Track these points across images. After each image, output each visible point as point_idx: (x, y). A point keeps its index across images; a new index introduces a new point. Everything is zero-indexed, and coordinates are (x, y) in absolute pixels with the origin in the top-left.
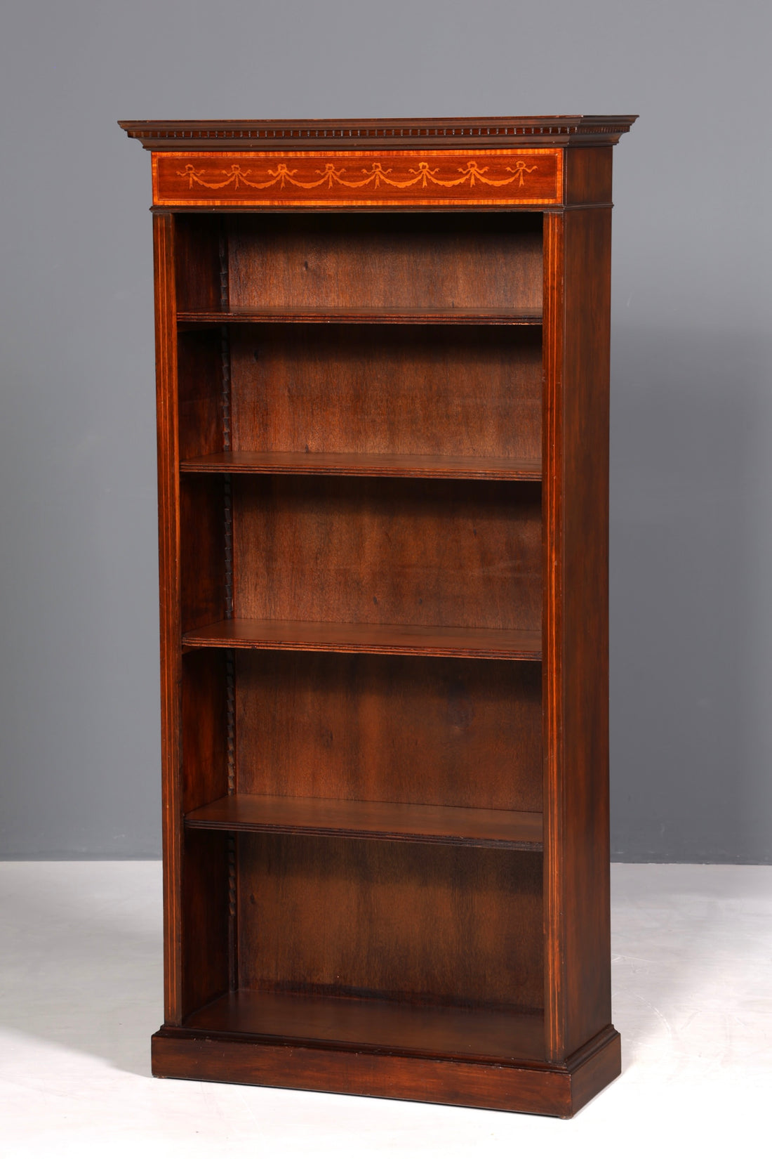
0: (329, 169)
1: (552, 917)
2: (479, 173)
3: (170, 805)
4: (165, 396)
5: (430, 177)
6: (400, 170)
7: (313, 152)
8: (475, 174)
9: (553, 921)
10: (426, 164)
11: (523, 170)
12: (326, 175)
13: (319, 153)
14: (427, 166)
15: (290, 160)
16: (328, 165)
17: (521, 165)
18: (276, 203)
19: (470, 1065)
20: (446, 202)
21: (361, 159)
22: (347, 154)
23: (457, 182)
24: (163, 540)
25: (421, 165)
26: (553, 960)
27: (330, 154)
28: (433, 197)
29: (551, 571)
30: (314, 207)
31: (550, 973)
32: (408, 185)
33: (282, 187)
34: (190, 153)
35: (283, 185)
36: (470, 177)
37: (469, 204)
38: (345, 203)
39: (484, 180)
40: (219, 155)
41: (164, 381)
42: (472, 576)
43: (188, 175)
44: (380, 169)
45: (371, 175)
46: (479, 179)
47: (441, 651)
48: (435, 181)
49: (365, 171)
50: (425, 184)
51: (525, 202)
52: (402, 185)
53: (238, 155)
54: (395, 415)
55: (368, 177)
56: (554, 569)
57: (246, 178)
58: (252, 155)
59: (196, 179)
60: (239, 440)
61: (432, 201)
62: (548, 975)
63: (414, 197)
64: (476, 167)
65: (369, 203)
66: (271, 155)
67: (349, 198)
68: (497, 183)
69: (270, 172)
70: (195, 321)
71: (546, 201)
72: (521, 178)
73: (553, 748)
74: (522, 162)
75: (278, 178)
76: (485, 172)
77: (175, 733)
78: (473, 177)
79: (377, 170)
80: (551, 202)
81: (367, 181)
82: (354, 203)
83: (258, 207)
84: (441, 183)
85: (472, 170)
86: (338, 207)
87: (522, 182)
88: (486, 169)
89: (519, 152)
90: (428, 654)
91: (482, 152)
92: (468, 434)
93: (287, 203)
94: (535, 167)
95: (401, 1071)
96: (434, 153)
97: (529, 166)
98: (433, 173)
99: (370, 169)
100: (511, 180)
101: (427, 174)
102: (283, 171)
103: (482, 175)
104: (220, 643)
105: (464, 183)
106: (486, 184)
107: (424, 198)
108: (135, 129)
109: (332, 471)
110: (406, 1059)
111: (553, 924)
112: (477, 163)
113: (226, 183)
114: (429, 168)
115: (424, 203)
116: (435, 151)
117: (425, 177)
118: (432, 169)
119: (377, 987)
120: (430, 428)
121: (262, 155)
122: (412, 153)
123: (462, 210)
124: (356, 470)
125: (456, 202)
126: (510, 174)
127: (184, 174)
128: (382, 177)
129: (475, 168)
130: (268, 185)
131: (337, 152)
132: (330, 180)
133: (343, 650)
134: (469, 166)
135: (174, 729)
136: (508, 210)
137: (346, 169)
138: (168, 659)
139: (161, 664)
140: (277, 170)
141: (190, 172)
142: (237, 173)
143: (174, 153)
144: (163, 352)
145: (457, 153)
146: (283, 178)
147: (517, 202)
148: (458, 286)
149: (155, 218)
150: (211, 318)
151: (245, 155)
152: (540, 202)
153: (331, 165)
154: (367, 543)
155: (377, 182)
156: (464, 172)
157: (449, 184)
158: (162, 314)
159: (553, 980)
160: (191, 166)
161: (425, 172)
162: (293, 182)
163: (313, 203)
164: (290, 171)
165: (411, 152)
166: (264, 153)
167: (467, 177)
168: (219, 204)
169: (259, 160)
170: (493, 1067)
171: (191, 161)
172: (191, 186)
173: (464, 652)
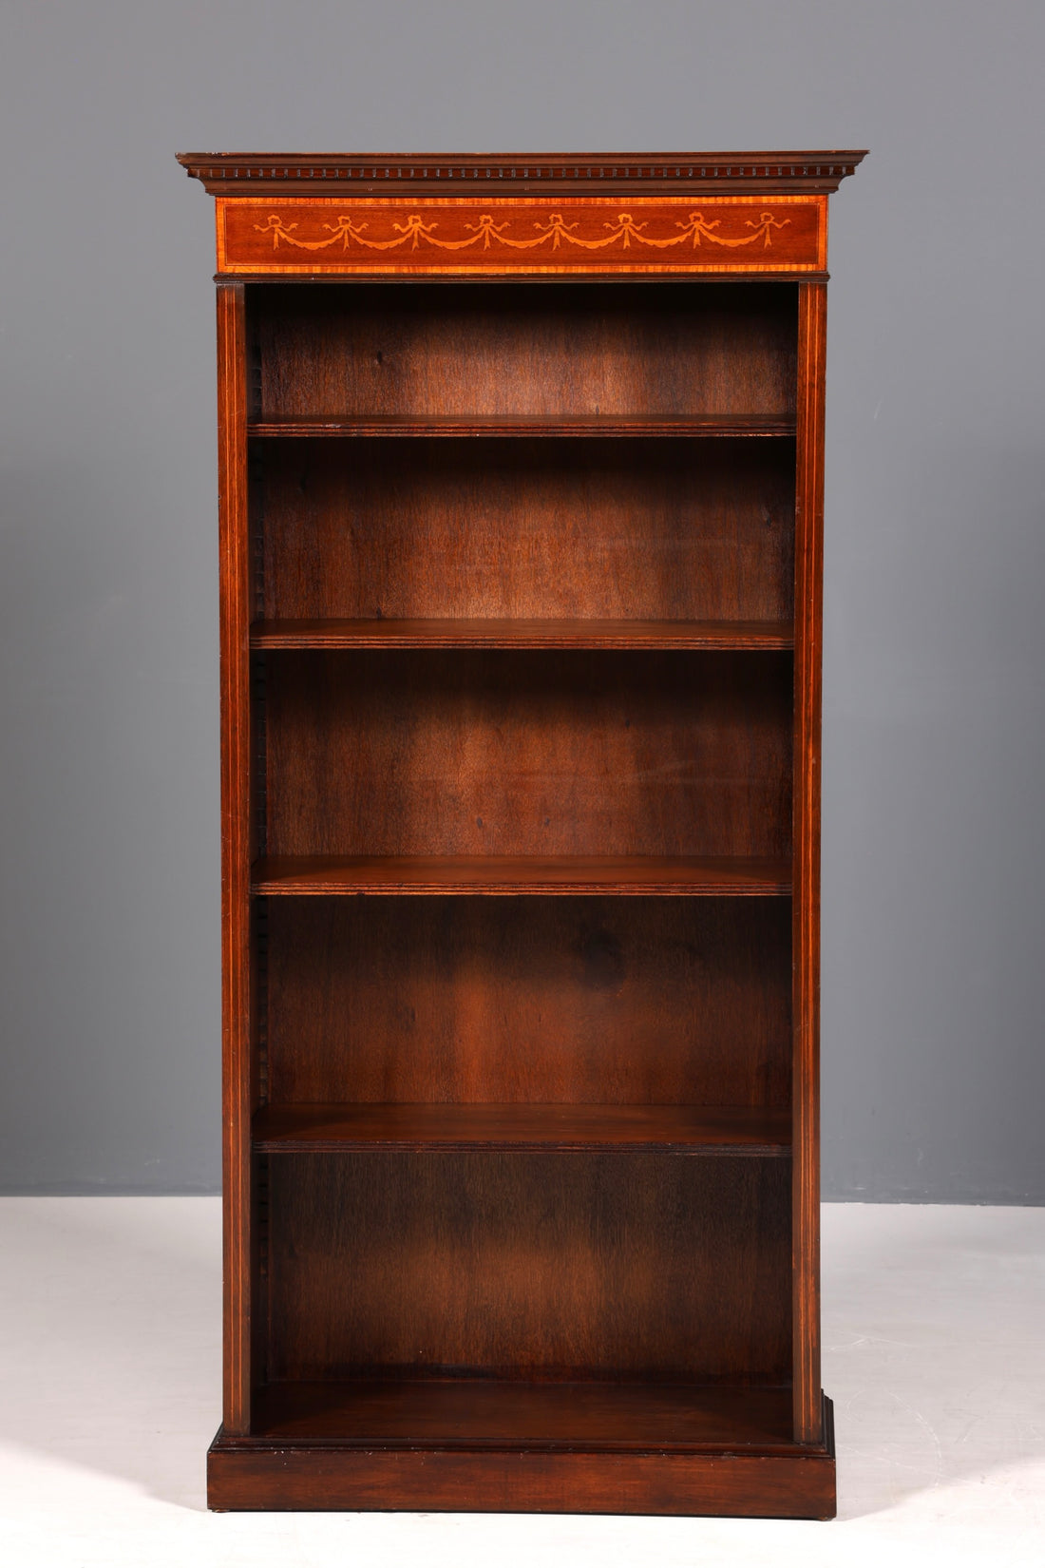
0: (485, 223)
1: (805, 1244)
2: (706, 229)
3: (236, 1122)
4: (232, 542)
5: (634, 234)
6: (591, 224)
7: (461, 199)
8: (700, 229)
9: (806, 1250)
10: (629, 216)
11: (770, 225)
12: (480, 230)
13: (469, 200)
14: (631, 219)
15: (426, 210)
16: (483, 217)
17: (767, 218)
18: (405, 270)
19: (689, 1457)
20: (659, 269)
21: (532, 208)
22: (512, 202)
23: (673, 241)
24: (227, 747)
25: (621, 217)
26: (806, 1306)
27: (487, 202)
28: (641, 262)
29: (807, 772)
30: (463, 276)
31: (802, 1322)
32: (602, 245)
33: (414, 247)
34: (276, 199)
35: (415, 244)
36: (694, 234)
37: (691, 271)
38: (509, 270)
39: (713, 238)
40: (319, 202)
41: (232, 521)
42: (623, 784)
43: (272, 230)
44: (561, 223)
45: (548, 231)
46: (706, 237)
47: (640, 887)
48: (642, 240)
49: (538, 225)
50: (627, 243)
51: (773, 268)
52: (593, 245)
53: (347, 202)
54: (511, 566)
55: (542, 233)
56: (811, 769)
57: (360, 235)
58: (369, 202)
59: (283, 235)
60: (276, 603)
61: (637, 267)
62: (799, 1324)
63: (611, 262)
64: (701, 220)
65: (544, 270)
66: (398, 202)
67: (514, 262)
68: (733, 243)
69: (397, 226)
70: (275, 435)
71: (803, 268)
72: (768, 236)
73: (808, 1014)
74: (768, 214)
75: (409, 235)
76: (715, 227)
77: (243, 1019)
78: (697, 234)
79: (557, 223)
80: (811, 268)
81: (541, 240)
82: (522, 270)
83: (378, 276)
84: (651, 242)
85: (697, 225)
86: (498, 276)
87: (768, 241)
88: (717, 223)
89: (765, 200)
90: (620, 892)
91: (711, 201)
92: (619, 589)
93: (421, 270)
94: (787, 221)
95: (588, 1473)
96: (642, 201)
97: (779, 220)
98: (638, 228)
99: (546, 221)
100: (753, 238)
101: (631, 230)
102: (415, 225)
103: (711, 232)
104: (310, 888)
105: (684, 242)
106: (716, 244)
107: (625, 262)
108: (200, 166)
109: (480, 642)
110: (594, 1456)
111: (806, 1256)
112: (703, 214)
113: (330, 242)
114: (633, 222)
115: (626, 269)
116: (642, 199)
117: (627, 233)
118: (637, 223)
119: (479, 1363)
120: (562, 582)
121: (385, 202)
122: (609, 202)
123: (682, 280)
124: (516, 640)
125: (673, 269)
126: (751, 231)
127: (267, 229)
128: (564, 234)
129: (701, 222)
130: (393, 244)
131: (497, 200)
132: (487, 238)
133: (495, 891)
134: (692, 219)
135: (243, 1014)
136: (748, 280)
137: (510, 223)
138: (234, 915)
139: (223, 923)
140: (408, 224)
141: (275, 226)
142: (346, 227)
143: (250, 199)
144: (231, 481)
145: (675, 201)
146: (416, 235)
147: (761, 268)
148: (604, 385)
149: (219, 291)
150: (299, 430)
151: (359, 202)
152: (794, 268)
153: (489, 217)
154: (468, 743)
155: (557, 241)
156: (685, 228)
157: (662, 244)
158: (230, 426)
159: (806, 1331)
160: (277, 218)
161: (626, 227)
162: (432, 241)
163: (460, 270)
164: (427, 226)
165: (608, 199)
166: (387, 200)
167: (689, 234)
168: (318, 272)
169: (381, 209)
170: (723, 1457)
171: (276, 209)
172: (276, 245)
173: (674, 887)
